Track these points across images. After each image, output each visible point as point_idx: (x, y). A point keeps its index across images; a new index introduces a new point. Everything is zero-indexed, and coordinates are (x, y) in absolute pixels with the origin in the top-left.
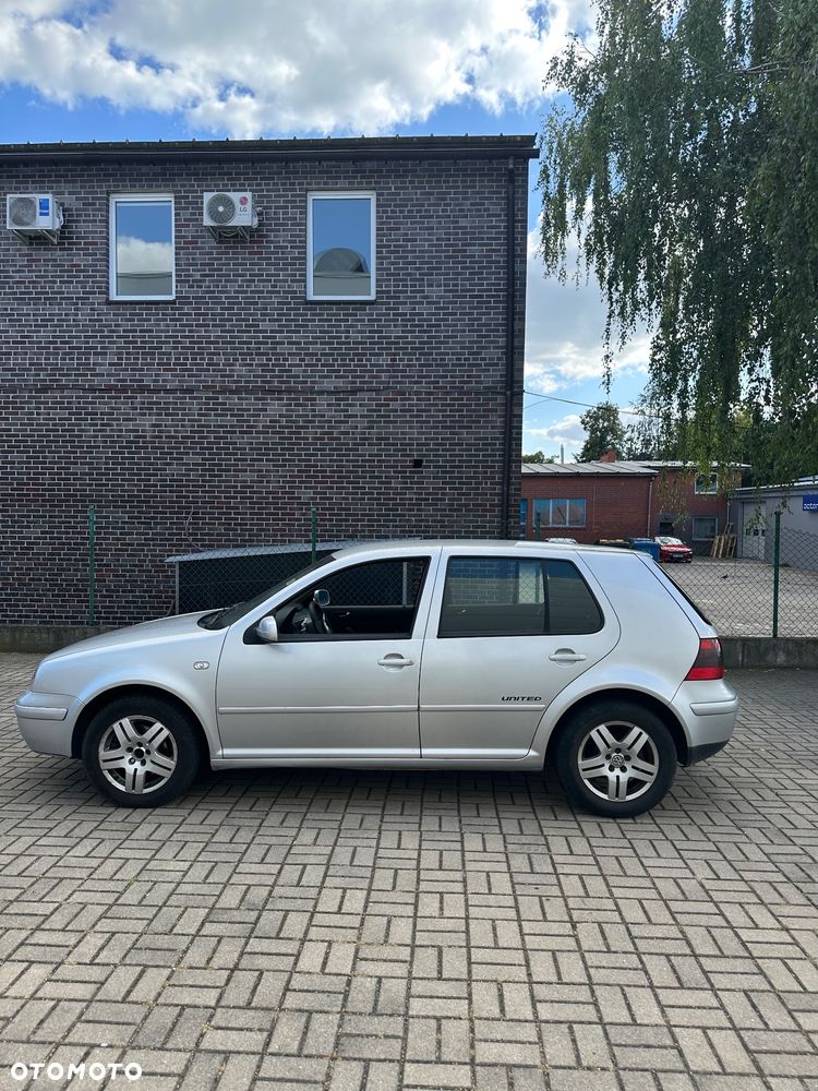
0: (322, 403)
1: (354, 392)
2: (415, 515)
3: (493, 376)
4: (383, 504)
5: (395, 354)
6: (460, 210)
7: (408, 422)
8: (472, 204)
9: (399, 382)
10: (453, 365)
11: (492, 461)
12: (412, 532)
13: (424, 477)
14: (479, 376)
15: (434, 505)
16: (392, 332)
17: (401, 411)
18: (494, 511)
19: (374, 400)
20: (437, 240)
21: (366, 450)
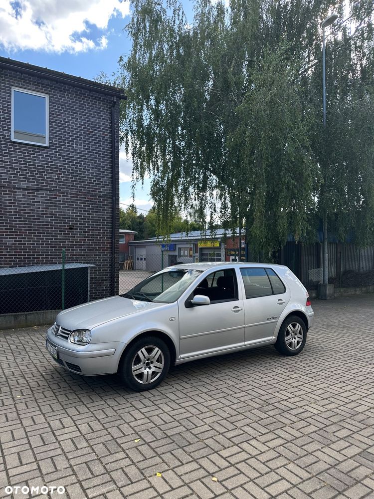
0: (20, 194)
1: (38, 190)
2: (70, 253)
3: (106, 190)
4: (53, 247)
5: (59, 174)
6: (90, 114)
7: (66, 207)
8: (95, 112)
9: (62, 188)
10: (88, 183)
11: (107, 228)
12: (69, 260)
13: (75, 234)
14: (100, 189)
15: (80, 247)
16: (58, 163)
17: (63, 201)
18: (108, 250)
19: (48, 195)
20: (80, 124)
21: (44, 219)
